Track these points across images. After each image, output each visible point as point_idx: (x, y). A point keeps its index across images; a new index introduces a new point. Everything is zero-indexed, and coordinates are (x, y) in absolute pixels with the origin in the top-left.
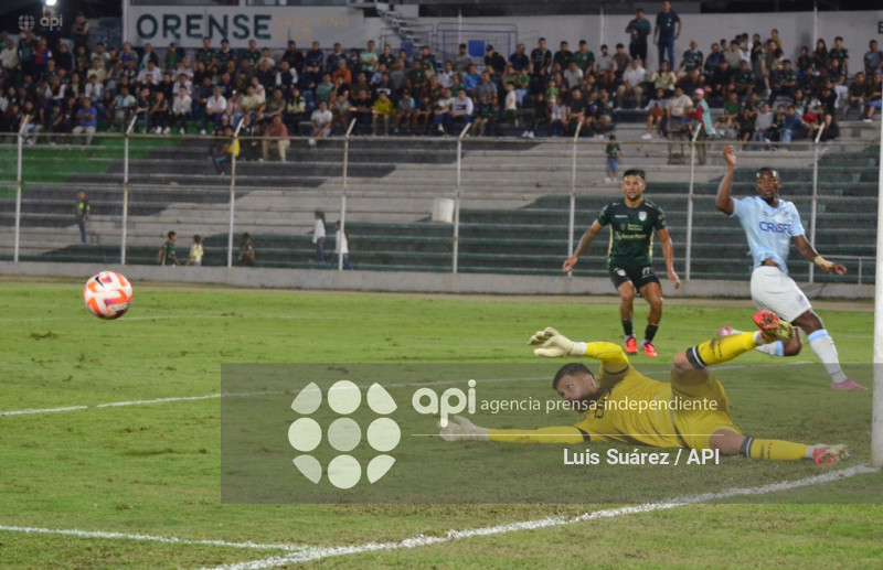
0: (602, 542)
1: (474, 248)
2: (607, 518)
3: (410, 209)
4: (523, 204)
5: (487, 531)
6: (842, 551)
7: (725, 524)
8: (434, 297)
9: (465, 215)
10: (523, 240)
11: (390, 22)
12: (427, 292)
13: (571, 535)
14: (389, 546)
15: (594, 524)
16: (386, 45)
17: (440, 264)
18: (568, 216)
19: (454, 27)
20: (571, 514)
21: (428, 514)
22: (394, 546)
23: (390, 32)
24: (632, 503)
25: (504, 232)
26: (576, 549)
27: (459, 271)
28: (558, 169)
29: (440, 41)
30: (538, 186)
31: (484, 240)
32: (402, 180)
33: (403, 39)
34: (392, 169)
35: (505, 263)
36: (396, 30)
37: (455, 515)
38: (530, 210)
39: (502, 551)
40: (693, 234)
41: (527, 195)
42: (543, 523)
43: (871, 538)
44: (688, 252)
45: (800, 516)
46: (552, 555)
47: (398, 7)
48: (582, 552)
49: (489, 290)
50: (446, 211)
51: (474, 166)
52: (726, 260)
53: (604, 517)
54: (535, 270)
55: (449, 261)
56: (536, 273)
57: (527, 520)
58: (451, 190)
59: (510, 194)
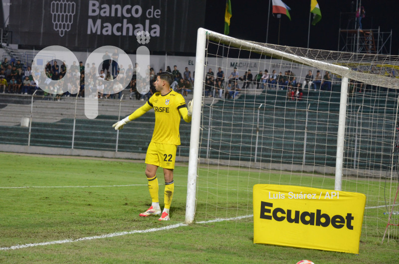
0: (87, 249)
1: (36, 136)
2: (89, 240)
3: (13, 121)
4: (56, 121)
5: (43, 244)
6: (175, 255)
7: (132, 244)
8: (21, 154)
9: (33, 124)
10: (55, 134)
11: (7, 51)
12: (17, 153)
13: (75, 246)
14: (6, 248)
15: (84, 242)
16: (5, 59)
17: (23, 142)
18: (73, 126)
19: (32, 54)
20: (75, 238)
21: (21, 237)
22: (8, 249)
23: (7, 54)
24: (98, 235)
25: (48, 131)
26: (77, 251)
27: (30, 145)
28: (70, 109)
29: (26, 59)
30: (62, 114)
31: (40, 134)
32: (9, 110)
33: (12, 57)
34: (6, 105)
35: (48, 143)
36: (9, 53)
37: (31, 237)
38: (59, 123)
39: (49, 252)
40: (119, 135)
41: (57, 118)
42: (64, 241)
43: (185, 250)
44: (117, 142)
45: (159, 241)
46: (68, 253)
47: (10, 45)
48: (79, 253)
49: (41, 152)
50: (26, 122)
51: (37, 106)
52: (131, 145)
53: (87, 240)
54: (60, 146)
55: (27, 141)
56: (60, 147)
57: (58, 240)
58: (29, 115)
59: (51, 117)
